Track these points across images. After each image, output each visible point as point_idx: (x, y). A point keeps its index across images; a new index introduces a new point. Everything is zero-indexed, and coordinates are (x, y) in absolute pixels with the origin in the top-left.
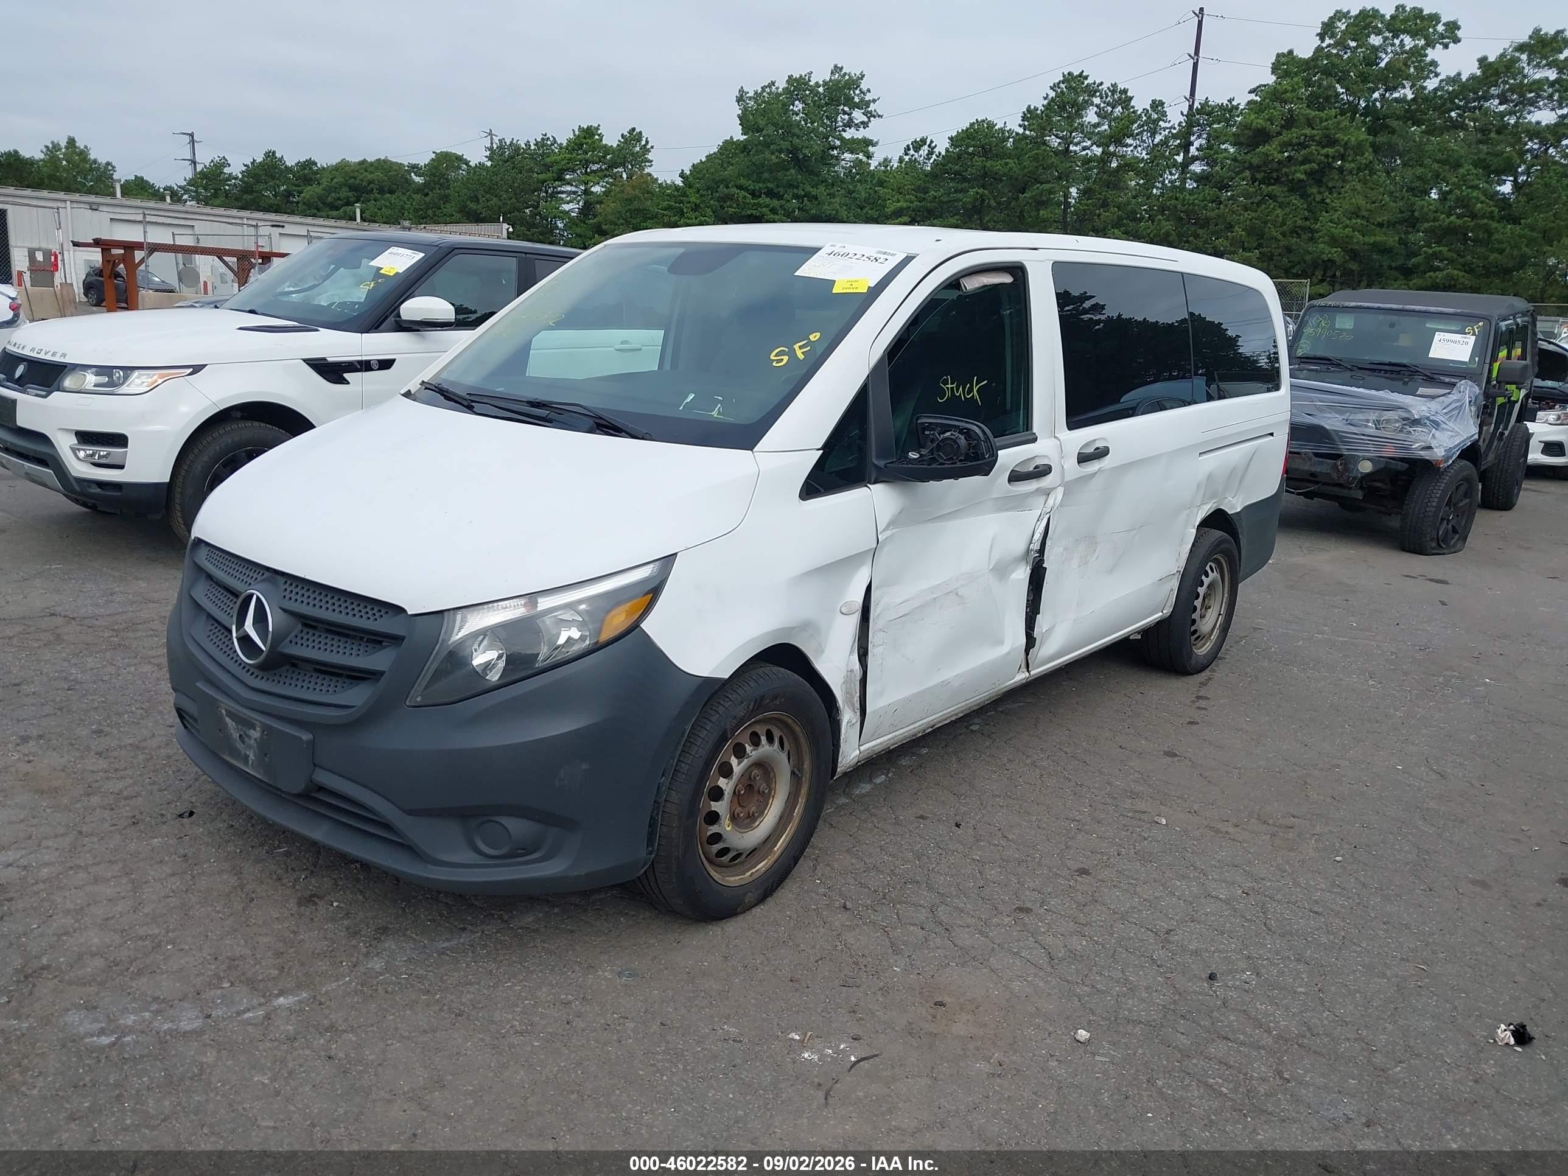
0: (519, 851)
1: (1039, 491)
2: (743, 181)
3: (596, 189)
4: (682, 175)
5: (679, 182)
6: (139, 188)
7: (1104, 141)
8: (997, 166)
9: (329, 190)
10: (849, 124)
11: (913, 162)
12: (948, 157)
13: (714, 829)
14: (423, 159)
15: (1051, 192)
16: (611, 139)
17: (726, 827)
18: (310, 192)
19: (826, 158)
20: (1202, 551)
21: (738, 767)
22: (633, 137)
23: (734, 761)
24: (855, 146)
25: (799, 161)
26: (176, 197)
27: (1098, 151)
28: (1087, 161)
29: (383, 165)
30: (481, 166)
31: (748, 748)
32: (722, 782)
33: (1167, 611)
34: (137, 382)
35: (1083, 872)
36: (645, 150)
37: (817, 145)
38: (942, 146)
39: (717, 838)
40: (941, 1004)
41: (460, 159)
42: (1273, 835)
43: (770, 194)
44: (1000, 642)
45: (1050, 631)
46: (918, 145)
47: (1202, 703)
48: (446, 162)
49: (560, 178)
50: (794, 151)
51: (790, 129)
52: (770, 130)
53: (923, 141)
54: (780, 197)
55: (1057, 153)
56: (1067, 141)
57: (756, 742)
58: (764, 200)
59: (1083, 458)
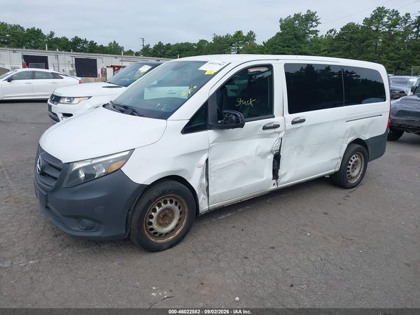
0: (88, 229)
1: (275, 132)
2: (280, 44)
3: (241, 48)
4: (263, 43)
5: (263, 45)
6: (130, 53)
7: (389, 27)
8: (355, 36)
9: (173, 51)
10: (311, 26)
11: (329, 36)
12: (340, 34)
13: (151, 227)
14: (197, 42)
15: (371, 42)
16: (245, 34)
17: (155, 226)
18: (169, 52)
19: (305, 35)
20: (351, 151)
21: (158, 210)
22: (251, 33)
23: (157, 208)
24: (312, 32)
25: (297, 37)
26: (137, 54)
27: (387, 30)
28: (383, 32)
29: (187, 44)
30: (211, 43)
31: (162, 205)
32: (153, 214)
33: (337, 169)
34: (76, 101)
35: (273, 248)
36: (254, 36)
37: (302, 32)
38: (338, 31)
39: (152, 229)
40: (203, 284)
41: (206, 41)
42: (344, 242)
43: (288, 46)
44: (263, 177)
45: (284, 175)
46: (331, 31)
47: (347, 198)
48: (202, 42)
49: (231, 45)
50: (295, 35)
51: (294, 29)
52: (289, 29)
53: (333, 30)
54: (290, 47)
55: (374, 31)
56: (377, 27)
57: (165, 202)
58: (286, 48)
59: (293, 123)
